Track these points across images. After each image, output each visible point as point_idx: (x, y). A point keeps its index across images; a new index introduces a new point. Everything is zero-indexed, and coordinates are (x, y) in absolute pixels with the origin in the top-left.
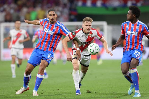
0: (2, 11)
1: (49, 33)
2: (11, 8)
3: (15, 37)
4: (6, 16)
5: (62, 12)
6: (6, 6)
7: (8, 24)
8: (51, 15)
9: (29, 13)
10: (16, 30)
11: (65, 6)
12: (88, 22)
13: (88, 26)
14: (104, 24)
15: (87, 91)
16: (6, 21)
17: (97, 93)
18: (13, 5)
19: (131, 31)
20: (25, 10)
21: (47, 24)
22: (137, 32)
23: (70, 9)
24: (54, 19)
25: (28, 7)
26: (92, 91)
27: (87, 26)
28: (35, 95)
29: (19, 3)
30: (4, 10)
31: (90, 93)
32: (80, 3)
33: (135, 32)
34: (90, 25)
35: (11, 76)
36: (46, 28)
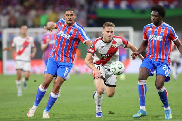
0: (5, 15)
1: (65, 36)
2: (16, 11)
3: (22, 46)
4: (9, 20)
5: (78, 16)
6: (9, 8)
7: (12, 30)
8: (68, 15)
9: (38, 16)
10: (22, 37)
11: (82, 7)
12: (110, 28)
13: (110, 32)
14: (130, 30)
15: (109, 113)
16: (10, 26)
17: (121, 114)
18: (18, 7)
19: (154, 35)
20: (33, 13)
21: (63, 25)
22: (161, 37)
23: (89, 12)
24: (71, 20)
25: (37, 9)
26: (115, 112)
27: (108, 32)
28: (46, 117)
29: (26, 4)
30: (8, 13)
31: (113, 115)
32: (100, 5)
33: (159, 36)
34: (112, 31)
35: (17, 94)
36: (61, 31)
